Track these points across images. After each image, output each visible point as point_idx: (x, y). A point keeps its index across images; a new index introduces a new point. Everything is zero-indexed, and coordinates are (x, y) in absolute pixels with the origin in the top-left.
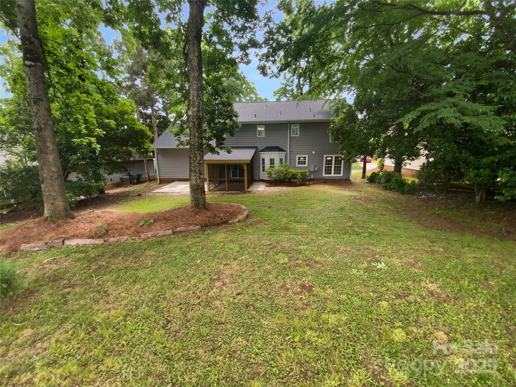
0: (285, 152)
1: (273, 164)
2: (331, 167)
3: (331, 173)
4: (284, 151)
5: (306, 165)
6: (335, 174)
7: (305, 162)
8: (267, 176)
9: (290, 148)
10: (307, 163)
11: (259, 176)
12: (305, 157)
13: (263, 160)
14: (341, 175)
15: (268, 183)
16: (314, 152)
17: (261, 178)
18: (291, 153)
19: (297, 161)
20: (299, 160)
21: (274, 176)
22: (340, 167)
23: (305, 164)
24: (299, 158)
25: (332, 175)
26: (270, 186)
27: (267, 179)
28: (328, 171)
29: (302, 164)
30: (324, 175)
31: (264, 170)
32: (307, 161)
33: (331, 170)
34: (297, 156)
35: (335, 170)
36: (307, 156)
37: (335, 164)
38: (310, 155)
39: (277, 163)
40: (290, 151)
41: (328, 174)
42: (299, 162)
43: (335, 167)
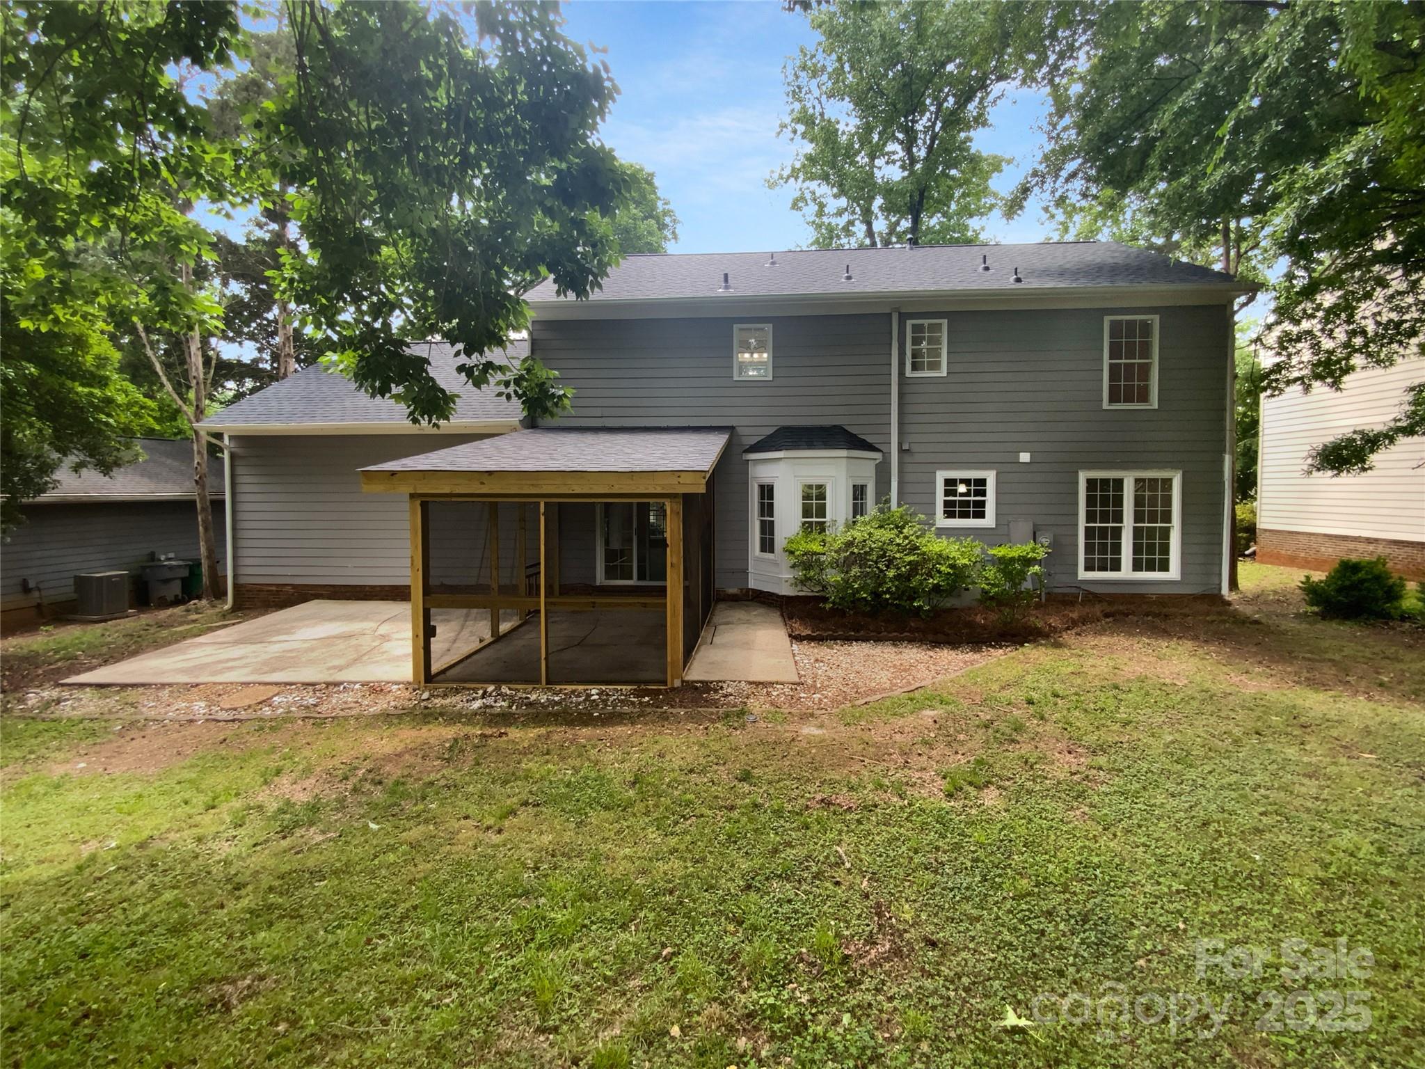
0: (878, 455)
1: (821, 512)
2: (1117, 533)
3: (1116, 566)
4: (870, 447)
5: (989, 521)
6: (1137, 566)
7: (982, 504)
8: (788, 575)
9: (900, 433)
10: (990, 509)
11: (745, 572)
12: (982, 482)
13: (767, 492)
14: (1174, 573)
15: (803, 619)
16: (1025, 457)
17: (752, 585)
18: (907, 458)
19: (940, 498)
20: (947, 493)
21: (833, 576)
22: (1166, 533)
23: (981, 515)
24: (950, 483)
25: (1126, 572)
26: (819, 639)
27: (786, 590)
28: (1105, 555)
29: (964, 515)
30: (1083, 575)
31: (767, 545)
32: (990, 498)
33: (1117, 549)
34: (941, 476)
35: (1137, 549)
36: (991, 477)
37: (1138, 517)
38: (1008, 469)
39: (838, 507)
40: (901, 451)
41: (1103, 568)
42: (947, 504)
43: (1137, 533)
